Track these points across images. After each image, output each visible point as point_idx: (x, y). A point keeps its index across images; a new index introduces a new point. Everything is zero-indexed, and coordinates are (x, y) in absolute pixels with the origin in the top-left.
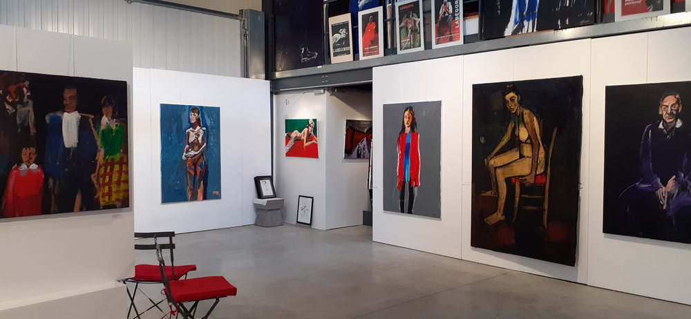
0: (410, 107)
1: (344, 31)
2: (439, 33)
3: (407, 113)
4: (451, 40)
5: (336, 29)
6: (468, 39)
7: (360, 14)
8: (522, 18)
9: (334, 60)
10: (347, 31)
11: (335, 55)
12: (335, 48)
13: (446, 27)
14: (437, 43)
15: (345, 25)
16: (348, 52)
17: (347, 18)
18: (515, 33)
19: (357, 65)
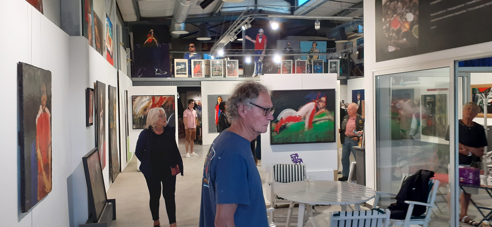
0: (220, 96)
1: (184, 65)
2: (229, 73)
3: (219, 98)
4: (234, 75)
5: (178, 64)
6: (240, 76)
7: (192, 61)
8: (257, 73)
9: (176, 76)
10: (185, 65)
11: (177, 74)
12: (177, 71)
13: (231, 71)
14: (228, 76)
15: (184, 63)
16: (185, 74)
17: (186, 61)
18: (255, 76)
19: (190, 79)
